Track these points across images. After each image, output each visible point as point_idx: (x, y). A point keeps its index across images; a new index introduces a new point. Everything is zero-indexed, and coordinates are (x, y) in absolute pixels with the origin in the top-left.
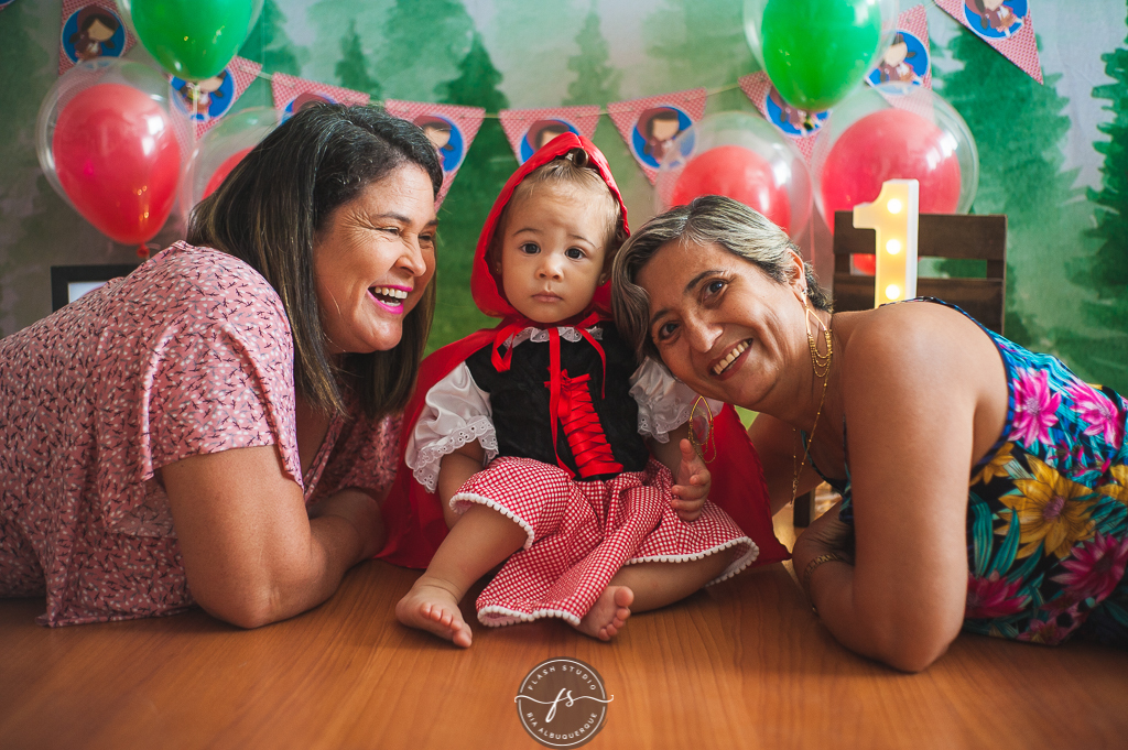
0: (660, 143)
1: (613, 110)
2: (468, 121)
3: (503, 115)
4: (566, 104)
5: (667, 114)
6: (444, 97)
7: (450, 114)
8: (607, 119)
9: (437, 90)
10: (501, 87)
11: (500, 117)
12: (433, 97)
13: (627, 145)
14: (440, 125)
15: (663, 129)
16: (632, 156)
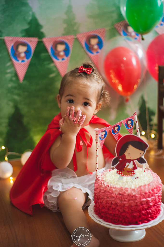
0: (93, 46)
1: (79, 36)
2: (33, 42)
3: (44, 40)
4: (64, 35)
5: (94, 37)
6: (24, 34)
7: (26, 40)
8: (77, 39)
9: (21, 32)
10: (43, 30)
11: (43, 41)
12: (20, 35)
13: (83, 47)
14: (24, 44)
15: (94, 42)
16: (85, 51)
